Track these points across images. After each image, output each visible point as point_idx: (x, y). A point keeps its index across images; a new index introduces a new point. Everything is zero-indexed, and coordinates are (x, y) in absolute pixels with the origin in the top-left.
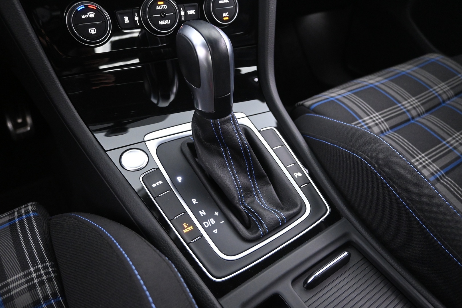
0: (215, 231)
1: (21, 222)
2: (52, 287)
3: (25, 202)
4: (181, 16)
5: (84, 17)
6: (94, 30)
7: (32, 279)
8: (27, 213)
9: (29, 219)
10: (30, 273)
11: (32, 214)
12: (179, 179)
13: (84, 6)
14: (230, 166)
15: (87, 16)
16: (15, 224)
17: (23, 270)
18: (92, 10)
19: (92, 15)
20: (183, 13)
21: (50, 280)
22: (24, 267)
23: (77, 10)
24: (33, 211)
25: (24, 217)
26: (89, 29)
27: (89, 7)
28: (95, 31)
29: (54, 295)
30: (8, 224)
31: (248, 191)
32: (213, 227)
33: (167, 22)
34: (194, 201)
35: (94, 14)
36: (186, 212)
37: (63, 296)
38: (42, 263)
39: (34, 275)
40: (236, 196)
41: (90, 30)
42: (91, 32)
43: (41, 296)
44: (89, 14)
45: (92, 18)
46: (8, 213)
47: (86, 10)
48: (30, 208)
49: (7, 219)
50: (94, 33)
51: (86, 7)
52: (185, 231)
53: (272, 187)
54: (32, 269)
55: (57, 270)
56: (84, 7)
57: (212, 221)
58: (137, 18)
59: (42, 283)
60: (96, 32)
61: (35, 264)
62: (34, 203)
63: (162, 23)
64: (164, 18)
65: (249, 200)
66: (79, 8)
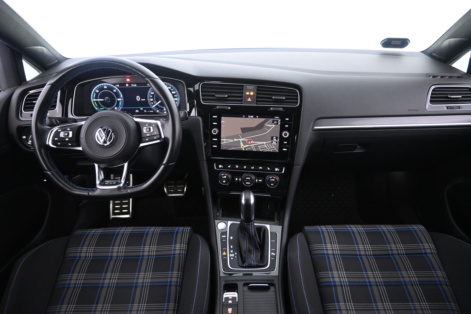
0: (232, 258)
1: (185, 231)
2: (185, 252)
3: (189, 226)
4: (256, 181)
5: (223, 177)
7: (181, 248)
8: (188, 229)
9: (187, 231)
10: (181, 246)
11: (188, 230)
12: (231, 238)
14: (247, 240)
16: (184, 231)
17: (180, 244)
18: (226, 176)
19: (225, 177)
20: (257, 180)
21: (185, 250)
22: (181, 244)
24: (189, 230)
25: (186, 230)
27: (225, 174)
29: (184, 254)
30: (182, 231)
31: (250, 251)
32: (232, 257)
33: (249, 183)
34: (232, 247)
36: (227, 249)
37: (186, 256)
38: (185, 245)
39: (182, 247)
40: (244, 250)
43: (181, 253)
45: (225, 178)
46: (183, 227)
47: (224, 176)
48: (189, 229)
49: (182, 229)
52: (223, 254)
53: (260, 254)
54: (182, 245)
55: (188, 249)
57: (233, 255)
58: (240, 179)
59: (183, 250)
61: (183, 244)
62: (191, 227)
63: (247, 183)
64: (248, 182)
65: (249, 254)
66: (222, 175)
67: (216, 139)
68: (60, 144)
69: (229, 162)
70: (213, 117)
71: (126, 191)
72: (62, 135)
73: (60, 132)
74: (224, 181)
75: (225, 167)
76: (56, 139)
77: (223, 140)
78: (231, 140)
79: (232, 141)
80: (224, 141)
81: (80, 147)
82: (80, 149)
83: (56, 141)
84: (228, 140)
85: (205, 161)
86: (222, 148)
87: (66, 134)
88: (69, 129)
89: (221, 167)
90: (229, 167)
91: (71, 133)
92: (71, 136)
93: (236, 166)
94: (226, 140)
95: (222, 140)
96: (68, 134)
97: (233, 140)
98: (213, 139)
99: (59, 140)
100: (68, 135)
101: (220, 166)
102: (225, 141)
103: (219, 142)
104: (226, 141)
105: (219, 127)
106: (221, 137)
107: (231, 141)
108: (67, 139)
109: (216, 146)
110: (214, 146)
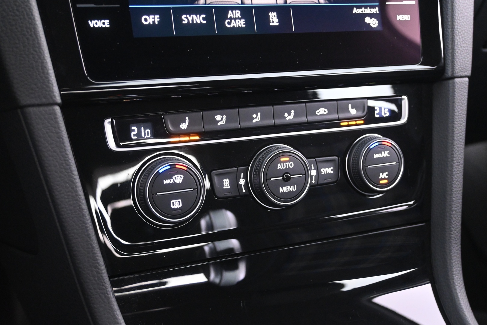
5: (166, 182)
13: (169, 165)
15: (172, 180)
18: (179, 171)
19: (178, 179)
20: (314, 173)
27: (177, 166)
33: (292, 188)
47: (169, 174)
51: (172, 166)
56: (168, 167)
58: (242, 182)
63: (283, 190)
64: (288, 182)
66: (162, 169)
85: (57, 109)
90: (184, 126)
93: (218, 118)
109: (104, 23)
110: (96, 24)
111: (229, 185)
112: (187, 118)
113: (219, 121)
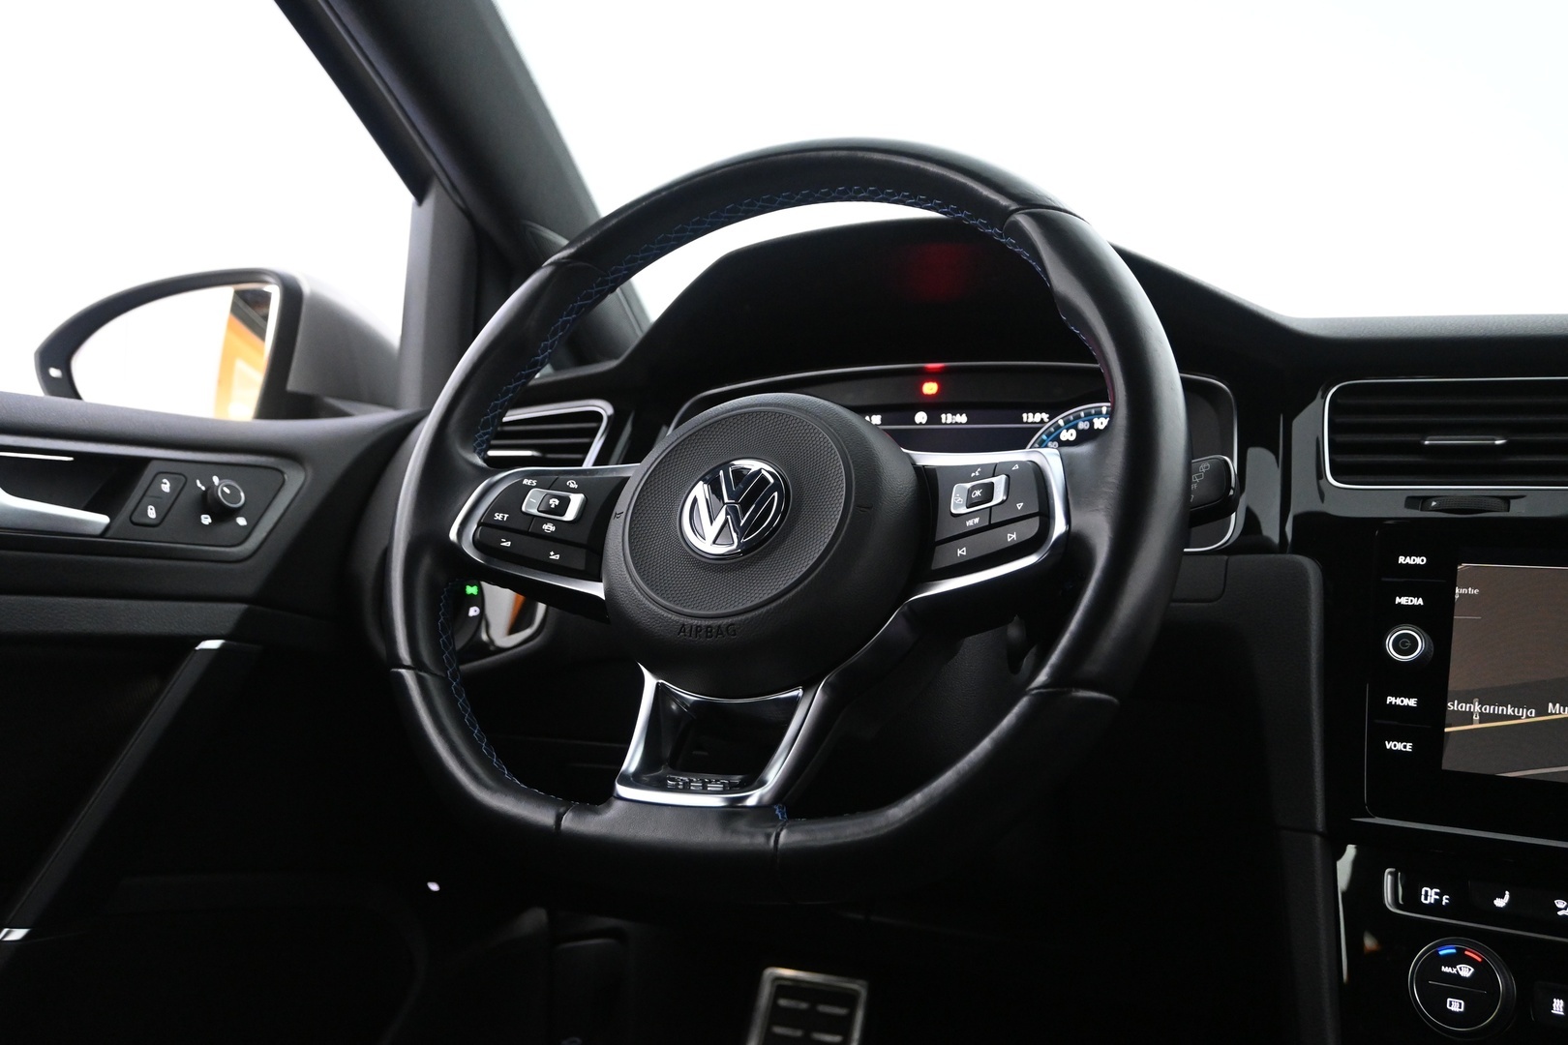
5: (1445, 969)
6: (1460, 1004)
13: (1456, 948)
15: (1455, 970)
18: (1469, 961)
19: (1466, 971)
23: (1438, 951)
26: (1449, 1000)
27: (1466, 953)
28: (1460, 1008)
35: (1472, 970)
41: (1451, 1002)
42: (1451, 1005)
44: (1461, 969)
45: (1465, 978)
47: (1452, 961)
50: (1458, 1010)
51: (1460, 951)
56: (1454, 951)
60: (1462, 1010)
66: (1442, 954)
67: (1412, 702)
68: (508, 544)
69: (1502, 866)
70: (1402, 560)
71: (768, 836)
72: (532, 504)
73: (531, 487)
74: (1456, 1005)
75: (1468, 904)
76: (498, 517)
77: (1465, 707)
78: (1522, 712)
79: (1527, 716)
80: (1467, 718)
81: (600, 580)
82: (597, 590)
83: (500, 526)
84: (1499, 710)
85: (1317, 840)
86: (1452, 761)
87: (554, 502)
88: (573, 485)
89: (1438, 902)
90: (1500, 903)
91: (576, 501)
92: (570, 515)
93: (1559, 903)
94: (1488, 709)
95: (1453, 706)
96: (565, 502)
97: (1542, 711)
98: (1390, 700)
99: (513, 526)
100: (562, 508)
101: (1430, 895)
102: (1476, 718)
103: (1428, 724)
104: (1484, 718)
105: (1437, 620)
106: (1450, 688)
107: (1524, 720)
108: (549, 528)
109: (1405, 747)
110: (1395, 746)
111: (1562, 1010)
112: (1507, 893)
113: (1561, 909)
